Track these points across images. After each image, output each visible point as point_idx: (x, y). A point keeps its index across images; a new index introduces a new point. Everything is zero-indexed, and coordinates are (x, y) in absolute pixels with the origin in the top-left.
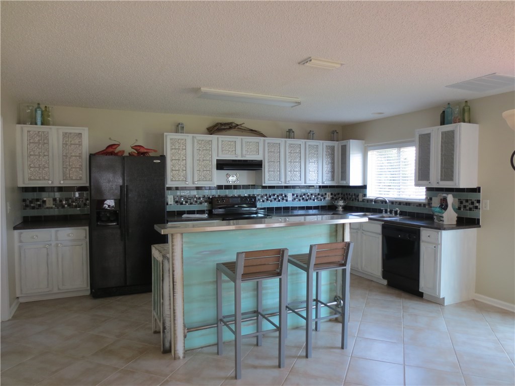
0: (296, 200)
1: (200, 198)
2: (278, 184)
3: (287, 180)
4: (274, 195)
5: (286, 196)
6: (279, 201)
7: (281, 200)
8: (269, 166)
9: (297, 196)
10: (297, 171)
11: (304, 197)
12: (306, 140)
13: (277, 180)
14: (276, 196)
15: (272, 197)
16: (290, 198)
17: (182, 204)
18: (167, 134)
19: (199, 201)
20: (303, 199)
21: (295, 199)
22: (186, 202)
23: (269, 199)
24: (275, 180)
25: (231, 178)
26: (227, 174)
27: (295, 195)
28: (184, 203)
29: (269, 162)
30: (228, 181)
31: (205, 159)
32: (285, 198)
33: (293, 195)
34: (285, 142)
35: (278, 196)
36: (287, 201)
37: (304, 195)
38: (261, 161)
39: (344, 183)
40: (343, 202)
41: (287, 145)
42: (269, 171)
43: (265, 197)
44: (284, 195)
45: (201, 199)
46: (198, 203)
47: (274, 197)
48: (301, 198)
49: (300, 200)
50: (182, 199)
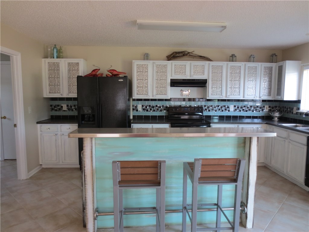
0: (237, 110)
1: (160, 107)
2: (220, 97)
3: (228, 95)
4: (218, 106)
5: (228, 107)
6: (223, 111)
7: (224, 110)
8: (213, 84)
9: (238, 107)
10: (236, 88)
11: (244, 108)
12: (245, 63)
13: (219, 95)
14: (220, 107)
15: (217, 108)
16: (232, 108)
17: (147, 111)
18: (134, 61)
19: (160, 109)
20: (243, 110)
21: (236, 110)
22: (151, 109)
23: (215, 109)
24: (217, 95)
25: (184, 93)
26: (181, 90)
27: (236, 107)
28: (149, 110)
29: (212, 81)
30: (182, 95)
31: (161, 78)
32: (227, 109)
33: (235, 106)
34: (227, 64)
35: (221, 107)
36: (229, 111)
37: (245, 107)
38: (207, 80)
39: (279, 98)
40: (279, 114)
41: (229, 67)
42: (212, 88)
43: (211, 108)
44: (226, 107)
45: (162, 108)
46: (159, 110)
47: (219, 108)
48: (241, 109)
49: (240, 111)
50: (148, 108)
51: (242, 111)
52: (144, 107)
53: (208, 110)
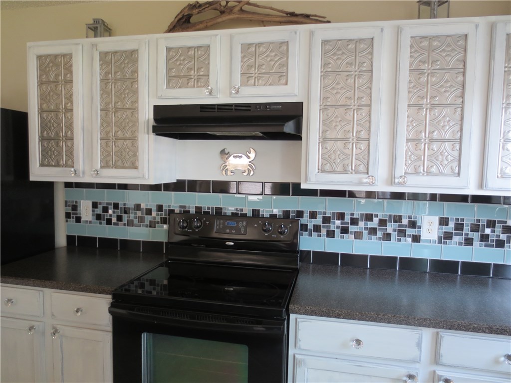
0: (456, 239)
1: (149, 212)
4: (369, 217)
5: (413, 224)
6: (388, 237)
7: (394, 235)
8: (326, 124)
9: (459, 227)
10: (443, 141)
11: (488, 231)
12: (493, 18)
14: (376, 220)
15: (361, 224)
16: (430, 228)
17: (109, 222)
19: (148, 219)
20: (484, 238)
21: (448, 236)
22: (119, 218)
23: (352, 228)
25: (232, 161)
26: (223, 152)
27: (452, 225)
28: (114, 220)
29: (324, 108)
32: (410, 231)
33: (444, 222)
35: (383, 223)
36: (416, 239)
37: (491, 224)
38: (299, 106)
41: (406, 42)
42: (324, 140)
43: (338, 223)
44: (405, 222)
45: (154, 214)
46: (147, 222)
47: (370, 225)
48: (476, 236)
49: (469, 242)
50: (110, 212)
51: (476, 243)
52: (99, 211)
53: (324, 231)
